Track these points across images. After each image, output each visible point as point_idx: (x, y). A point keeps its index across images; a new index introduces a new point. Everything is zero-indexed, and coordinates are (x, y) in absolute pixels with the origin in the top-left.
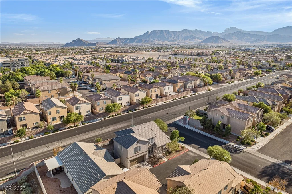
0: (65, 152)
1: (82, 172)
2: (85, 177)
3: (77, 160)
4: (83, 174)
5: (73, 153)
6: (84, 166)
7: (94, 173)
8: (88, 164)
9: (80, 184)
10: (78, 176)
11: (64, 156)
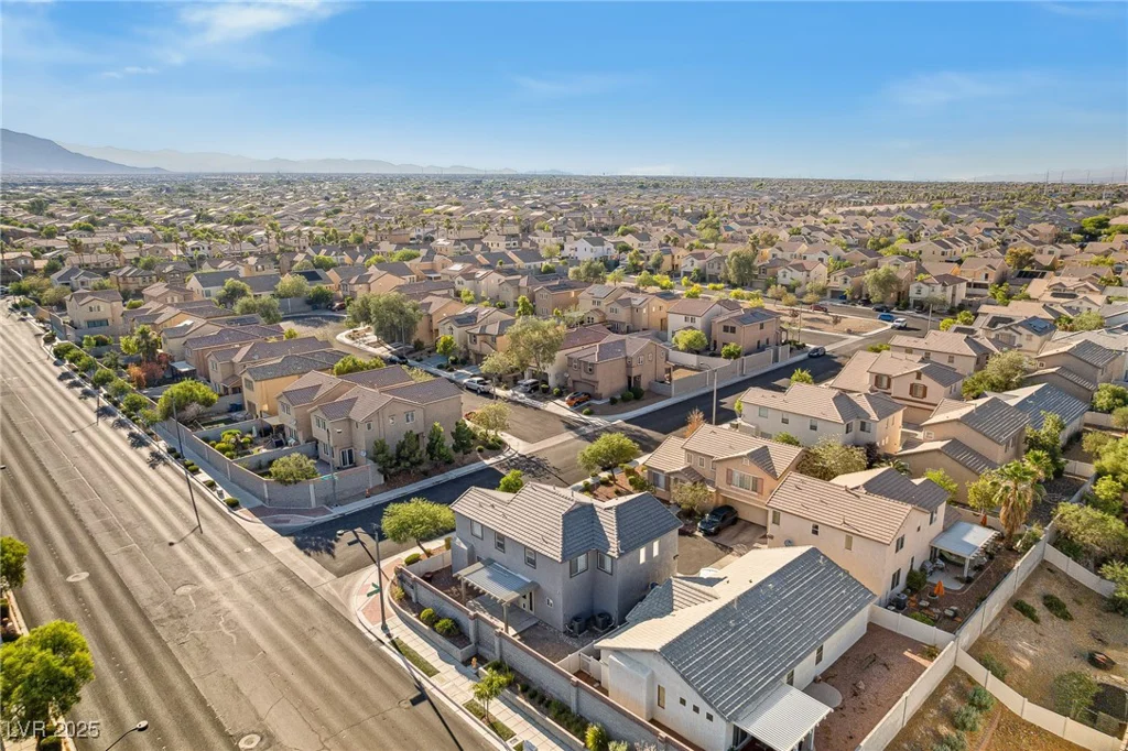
0: (720, 685)
1: (810, 608)
2: (826, 595)
3: (763, 629)
4: (818, 602)
5: (725, 651)
6: (790, 603)
7: (812, 574)
8: (781, 590)
9: (852, 607)
10: (826, 615)
11: (740, 685)
